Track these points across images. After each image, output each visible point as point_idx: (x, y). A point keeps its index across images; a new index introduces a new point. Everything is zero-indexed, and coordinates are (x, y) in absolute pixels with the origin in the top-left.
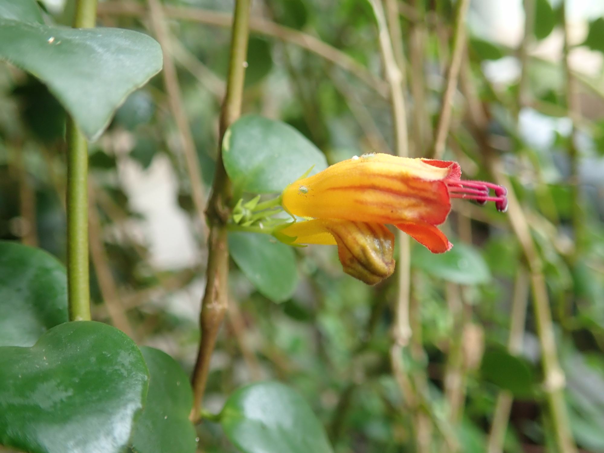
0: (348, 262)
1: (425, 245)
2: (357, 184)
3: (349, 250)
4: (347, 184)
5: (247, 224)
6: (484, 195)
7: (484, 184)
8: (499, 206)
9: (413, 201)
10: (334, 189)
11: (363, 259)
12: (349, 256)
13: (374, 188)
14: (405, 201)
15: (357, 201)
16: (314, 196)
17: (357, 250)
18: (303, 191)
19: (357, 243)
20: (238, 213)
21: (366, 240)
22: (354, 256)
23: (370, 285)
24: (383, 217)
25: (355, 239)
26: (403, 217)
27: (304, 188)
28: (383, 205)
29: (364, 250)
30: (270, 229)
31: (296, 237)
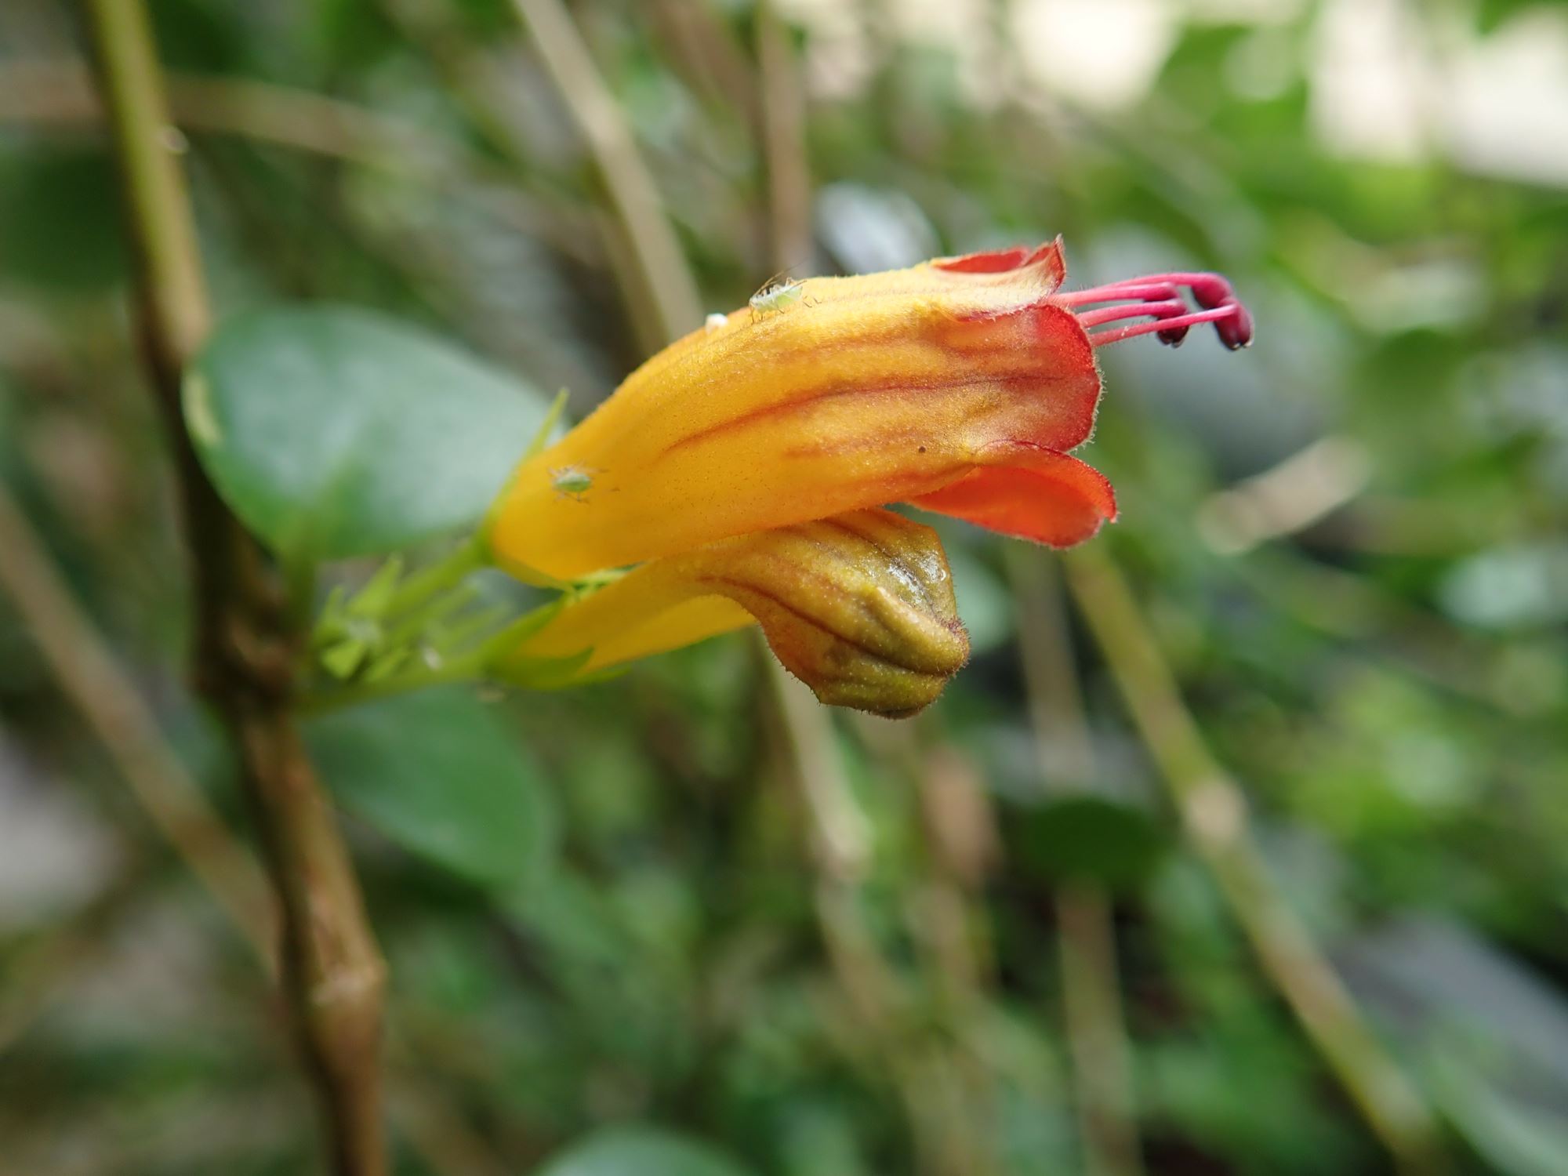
0: (828, 666)
1: (1020, 533)
2: (777, 395)
3: (821, 625)
4: (737, 407)
5: (381, 672)
6: (1179, 311)
7: (1161, 281)
8: (1233, 334)
9: (976, 395)
10: (695, 438)
11: (881, 637)
12: (826, 642)
13: (839, 389)
14: (953, 404)
15: (793, 454)
16: (616, 489)
17: (849, 616)
18: (574, 486)
19: (838, 590)
20: (336, 641)
21: (864, 571)
22: (839, 637)
23: (908, 716)
24: (895, 478)
25: (826, 581)
26: (964, 456)
27: (574, 475)
28: (888, 437)
29: (872, 607)
30: (469, 661)
31: (588, 653)
